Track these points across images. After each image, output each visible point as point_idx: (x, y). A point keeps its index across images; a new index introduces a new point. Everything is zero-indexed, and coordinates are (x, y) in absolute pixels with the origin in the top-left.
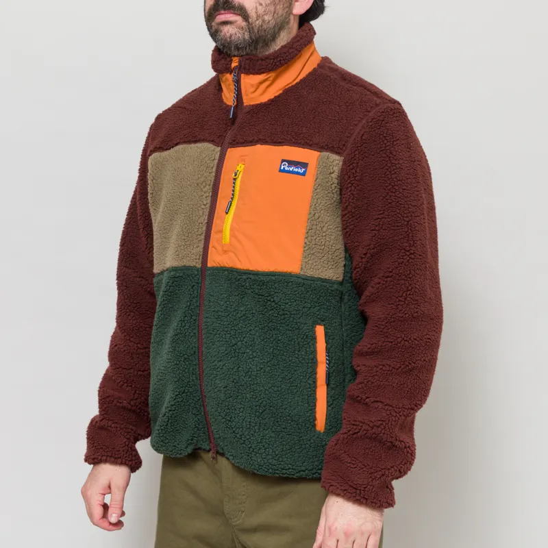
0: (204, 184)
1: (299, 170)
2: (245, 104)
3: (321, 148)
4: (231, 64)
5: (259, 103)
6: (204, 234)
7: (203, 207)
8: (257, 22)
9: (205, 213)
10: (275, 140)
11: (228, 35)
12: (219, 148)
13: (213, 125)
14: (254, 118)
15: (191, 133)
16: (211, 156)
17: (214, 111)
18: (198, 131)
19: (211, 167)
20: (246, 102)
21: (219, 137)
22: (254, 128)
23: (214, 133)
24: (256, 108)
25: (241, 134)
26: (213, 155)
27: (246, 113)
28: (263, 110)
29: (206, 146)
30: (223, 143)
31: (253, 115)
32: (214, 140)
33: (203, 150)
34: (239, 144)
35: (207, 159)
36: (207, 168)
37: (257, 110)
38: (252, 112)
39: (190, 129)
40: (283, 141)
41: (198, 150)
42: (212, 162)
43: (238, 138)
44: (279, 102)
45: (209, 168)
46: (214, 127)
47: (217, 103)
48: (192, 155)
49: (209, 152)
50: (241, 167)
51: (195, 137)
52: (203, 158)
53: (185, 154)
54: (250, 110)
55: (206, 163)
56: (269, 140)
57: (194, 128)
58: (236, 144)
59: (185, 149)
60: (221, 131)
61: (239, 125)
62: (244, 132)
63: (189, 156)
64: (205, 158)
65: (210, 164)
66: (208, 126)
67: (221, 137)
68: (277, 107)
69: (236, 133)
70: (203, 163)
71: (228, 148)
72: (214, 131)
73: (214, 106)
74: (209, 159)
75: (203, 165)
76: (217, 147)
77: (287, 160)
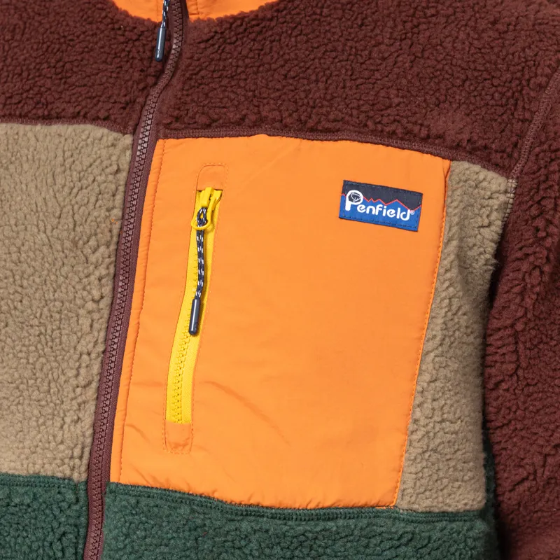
0: (92, 242)
1: (400, 215)
2: (193, 18)
3: (453, 149)
5: (235, 12)
6: (94, 385)
7: (90, 305)
9: (96, 326)
10: (311, 123)
12: (128, 140)
13: (97, 74)
14: (229, 56)
15: (31, 92)
16: (109, 162)
17: (93, 35)
18: (53, 89)
19: (111, 193)
20: (195, 12)
21: (124, 108)
22: (235, 85)
23: (108, 96)
24: (230, 28)
25: (198, 99)
26: (114, 158)
27: (202, 42)
28: (253, 36)
29: (87, 132)
30: (137, 125)
31: (223, 46)
32: (112, 117)
33: (81, 145)
34: (195, 129)
35: (96, 171)
36: (100, 196)
37: (233, 33)
38: (219, 39)
39: (24, 81)
40: (337, 127)
41: (64, 146)
42: (111, 177)
43: (191, 110)
44: (298, 14)
45: (106, 196)
46: (104, 80)
47: (100, 14)
48: (43, 157)
49: (99, 149)
50: (211, 196)
51: (45, 107)
52: (85, 168)
53: (22, 152)
54: (212, 34)
55: (96, 183)
56: (291, 121)
57: (37, 79)
58: (186, 128)
59: (16, 137)
60: (130, 89)
61: (184, 75)
62: (207, 94)
63: (37, 162)
64: (90, 170)
65: (105, 184)
66: (84, 75)
67: (130, 106)
68: (296, 27)
69: (180, 99)
70: (84, 182)
71: (157, 139)
72: (106, 91)
73: (90, 19)
74: (103, 170)
75: (86, 188)
76: (121, 135)
77: (360, 184)
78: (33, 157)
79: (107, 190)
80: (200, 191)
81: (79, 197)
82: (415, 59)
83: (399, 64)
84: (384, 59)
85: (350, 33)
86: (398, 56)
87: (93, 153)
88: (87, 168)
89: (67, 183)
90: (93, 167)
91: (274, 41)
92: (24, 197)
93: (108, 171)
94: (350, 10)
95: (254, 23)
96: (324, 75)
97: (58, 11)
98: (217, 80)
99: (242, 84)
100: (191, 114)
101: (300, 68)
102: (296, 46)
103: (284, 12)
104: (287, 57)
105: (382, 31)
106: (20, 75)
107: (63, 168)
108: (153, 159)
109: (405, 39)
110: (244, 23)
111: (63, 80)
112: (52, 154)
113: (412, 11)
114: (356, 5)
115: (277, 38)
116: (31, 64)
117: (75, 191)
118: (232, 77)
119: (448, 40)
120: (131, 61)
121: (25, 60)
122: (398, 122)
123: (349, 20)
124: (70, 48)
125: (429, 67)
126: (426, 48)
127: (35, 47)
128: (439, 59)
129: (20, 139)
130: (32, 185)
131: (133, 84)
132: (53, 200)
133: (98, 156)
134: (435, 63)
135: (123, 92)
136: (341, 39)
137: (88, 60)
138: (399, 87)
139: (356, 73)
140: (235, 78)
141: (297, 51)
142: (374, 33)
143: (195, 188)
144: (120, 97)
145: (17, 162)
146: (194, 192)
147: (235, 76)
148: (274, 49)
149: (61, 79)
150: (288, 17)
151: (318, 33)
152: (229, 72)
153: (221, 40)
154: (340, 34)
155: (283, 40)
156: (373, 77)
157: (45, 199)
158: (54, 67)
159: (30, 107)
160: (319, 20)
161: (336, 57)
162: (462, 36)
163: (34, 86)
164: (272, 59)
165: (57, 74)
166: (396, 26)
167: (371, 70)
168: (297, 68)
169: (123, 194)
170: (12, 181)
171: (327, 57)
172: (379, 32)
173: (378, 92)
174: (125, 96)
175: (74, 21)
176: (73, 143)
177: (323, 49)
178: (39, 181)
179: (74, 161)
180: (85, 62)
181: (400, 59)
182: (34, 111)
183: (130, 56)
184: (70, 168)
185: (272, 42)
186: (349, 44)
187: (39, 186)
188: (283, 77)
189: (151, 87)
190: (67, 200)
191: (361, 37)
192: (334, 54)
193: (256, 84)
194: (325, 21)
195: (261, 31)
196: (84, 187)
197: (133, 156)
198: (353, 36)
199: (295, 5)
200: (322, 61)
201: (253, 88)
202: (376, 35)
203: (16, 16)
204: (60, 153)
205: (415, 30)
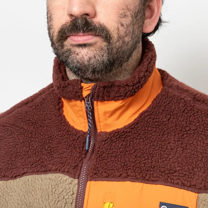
2: (99, 131)
3: (199, 189)
4: (82, 92)
8: (118, 43)
10: (147, 178)
11: (86, 58)
12: (76, 181)
13: (64, 153)
14: (114, 147)
15: (39, 162)
16: (69, 190)
17: (61, 136)
18: (47, 159)
19: (70, 203)
20: (100, 129)
21: (74, 168)
22: (117, 160)
23: (68, 163)
24: (114, 136)
25: (103, 166)
26: (71, 189)
27: (103, 141)
28: (123, 139)
29: (60, 178)
30: (79, 175)
31: (111, 143)
32: (70, 172)
33: (58, 183)
34: (102, 178)
35: (65, 194)
36: (66, 204)
37: (115, 138)
38: (110, 140)
39: (37, 157)
40: (157, 179)
41: (52, 183)
42: (70, 197)
43: (100, 171)
44: (139, 130)
45: (69, 204)
46: (66, 156)
47: (63, 127)
48: (45, 188)
49: (65, 185)
50: (109, 206)
51: (44, 167)
52: (60, 193)
53: (36, 186)
54: (107, 138)
55: (64, 199)
56: (140, 177)
57: (41, 156)
58: (99, 177)
59: (35, 180)
60: (76, 160)
61: (97, 155)
62: (106, 164)
63: (42, 190)
64: (62, 193)
65: (68, 199)
66: (58, 154)
67: (76, 167)
68: (139, 135)
69: (96, 165)
70: (60, 198)
71: (87, 181)
72: (67, 161)
73: (60, 129)
74: (67, 193)
75: (61, 201)
76: (73, 179)
77: (166, 203)
78: (41, 188)
79: (69, 202)
80: (105, 203)
81: (58, 205)
82: (184, 150)
83: (178, 152)
84: (172, 149)
85: (159, 138)
86: (177, 148)
87: (63, 186)
88: (61, 193)
89: (53, 199)
90: (63, 192)
91: (131, 141)
92: (38, 205)
93: (69, 194)
94: (158, 128)
95: (123, 134)
96: (151, 157)
97: (48, 125)
98: (110, 158)
99: (120, 160)
100: (100, 172)
101: (141, 153)
102: (139, 143)
103: (134, 129)
104: (136, 148)
105: (170, 138)
106: (35, 154)
107: (52, 193)
108: (86, 189)
109: (179, 141)
110: (119, 134)
111: (51, 156)
112: (47, 187)
113: (181, 128)
114: (160, 126)
115: (132, 140)
116: (39, 149)
117: (57, 202)
118: (115, 157)
119: (195, 141)
120: (75, 149)
121: (36, 147)
122: (180, 179)
123: (158, 132)
124: (53, 141)
125: (189, 153)
126: (187, 145)
127: (40, 141)
128: (192, 149)
129: (36, 181)
130: (40, 200)
131: (77, 158)
132: (49, 206)
133: (65, 188)
134: (191, 151)
135: (74, 162)
136: (156, 141)
137: (60, 147)
138: (178, 162)
139: (162, 156)
140: (117, 157)
141: (140, 146)
142: (168, 138)
143: (103, 202)
144: (72, 164)
145: (35, 190)
146: (103, 204)
147: (116, 156)
148: (131, 145)
149: (50, 155)
150: (136, 131)
151: (147, 138)
152: (114, 154)
153: (110, 141)
154: (155, 139)
155: (134, 141)
156: (168, 157)
157: (45, 205)
158: (47, 150)
159: (39, 168)
160: (147, 132)
161: (154, 148)
162: (200, 139)
163: (40, 159)
164: (130, 149)
165: (48, 153)
166: (175, 135)
167: (168, 154)
168: (140, 153)
169: (75, 203)
170: (33, 198)
171: (151, 148)
172: (169, 138)
173: (171, 164)
174: (74, 163)
175: (54, 130)
176: (55, 182)
177: (149, 145)
178: (43, 198)
179: (56, 190)
180: (59, 148)
181: (178, 150)
182: (41, 170)
183: (75, 146)
184: (54, 193)
185: (130, 142)
186: (159, 143)
187: (43, 200)
188: (135, 157)
189: (84, 159)
190: (54, 206)
191: (163, 140)
192: (153, 147)
193: (125, 160)
194: (149, 133)
195: (126, 137)
196: (60, 200)
197: (78, 187)
198: (160, 139)
199: (138, 126)
200: (149, 150)
201: (124, 162)
202: (169, 139)
203: (32, 127)
204: (50, 186)
205: (183, 137)
